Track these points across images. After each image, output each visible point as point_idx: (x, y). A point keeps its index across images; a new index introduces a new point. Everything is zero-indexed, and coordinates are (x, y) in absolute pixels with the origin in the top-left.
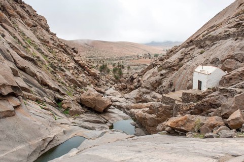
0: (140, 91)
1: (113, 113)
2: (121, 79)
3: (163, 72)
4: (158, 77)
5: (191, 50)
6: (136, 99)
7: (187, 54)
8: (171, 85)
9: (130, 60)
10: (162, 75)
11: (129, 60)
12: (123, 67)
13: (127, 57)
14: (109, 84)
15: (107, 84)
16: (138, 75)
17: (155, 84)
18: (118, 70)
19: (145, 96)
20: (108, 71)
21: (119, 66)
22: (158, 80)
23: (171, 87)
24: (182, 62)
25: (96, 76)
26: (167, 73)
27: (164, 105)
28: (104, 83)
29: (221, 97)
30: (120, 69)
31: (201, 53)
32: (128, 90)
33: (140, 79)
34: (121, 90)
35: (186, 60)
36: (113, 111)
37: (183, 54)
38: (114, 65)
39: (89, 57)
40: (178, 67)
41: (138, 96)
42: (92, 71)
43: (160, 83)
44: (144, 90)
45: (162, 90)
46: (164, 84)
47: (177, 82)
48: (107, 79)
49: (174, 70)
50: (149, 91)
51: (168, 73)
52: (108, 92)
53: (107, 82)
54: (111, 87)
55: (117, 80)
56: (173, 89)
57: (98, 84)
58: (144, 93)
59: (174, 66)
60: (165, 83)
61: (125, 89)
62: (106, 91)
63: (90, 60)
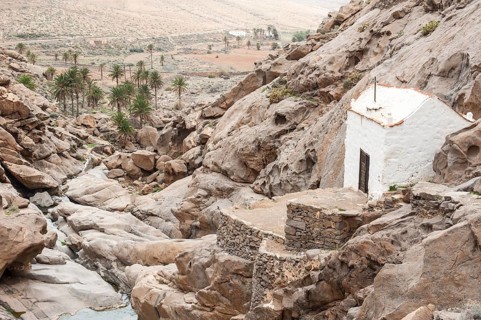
0: (195, 185)
1: (47, 280)
2: (141, 132)
3: (288, 105)
4: (266, 128)
5: (397, 16)
6: (181, 216)
7: (378, 35)
8: (310, 162)
9: (195, 52)
10: (280, 119)
11: (187, 51)
12: (156, 81)
13: (183, 40)
14: (87, 152)
15: (80, 152)
16: (202, 117)
17: (251, 155)
18: (137, 92)
19: (213, 208)
20: (95, 98)
21: (141, 74)
22: (263, 137)
23: (309, 171)
24: (359, 66)
25: (30, 116)
26: (302, 110)
27: (224, 256)
28: (66, 145)
29: (411, 232)
30: (145, 88)
31: (426, 34)
32: (161, 176)
33: (208, 131)
34: (131, 177)
35: (373, 60)
36: (50, 271)
37: (366, 34)
38: (117, 73)
39: (21, 36)
40: (341, 86)
41: (188, 205)
42: (11, 97)
43: (272, 154)
44: (212, 180)
45: (275, 180)
46: (283, 158)
47: (329, 149)
48: (83, 132)
49: (328, 98)
50: (228, 184)
51: (304, 111)
52: (76, 186)
53: (80, 142)
54: (95, 164)
55: (124, 135)
56: (314, 179)
57: (36, 152)
58: (210, 194)
59: (327, 82)
60: (290, 153)
61: (147, 173)
62: (70, 183)
63: (21, 47)
